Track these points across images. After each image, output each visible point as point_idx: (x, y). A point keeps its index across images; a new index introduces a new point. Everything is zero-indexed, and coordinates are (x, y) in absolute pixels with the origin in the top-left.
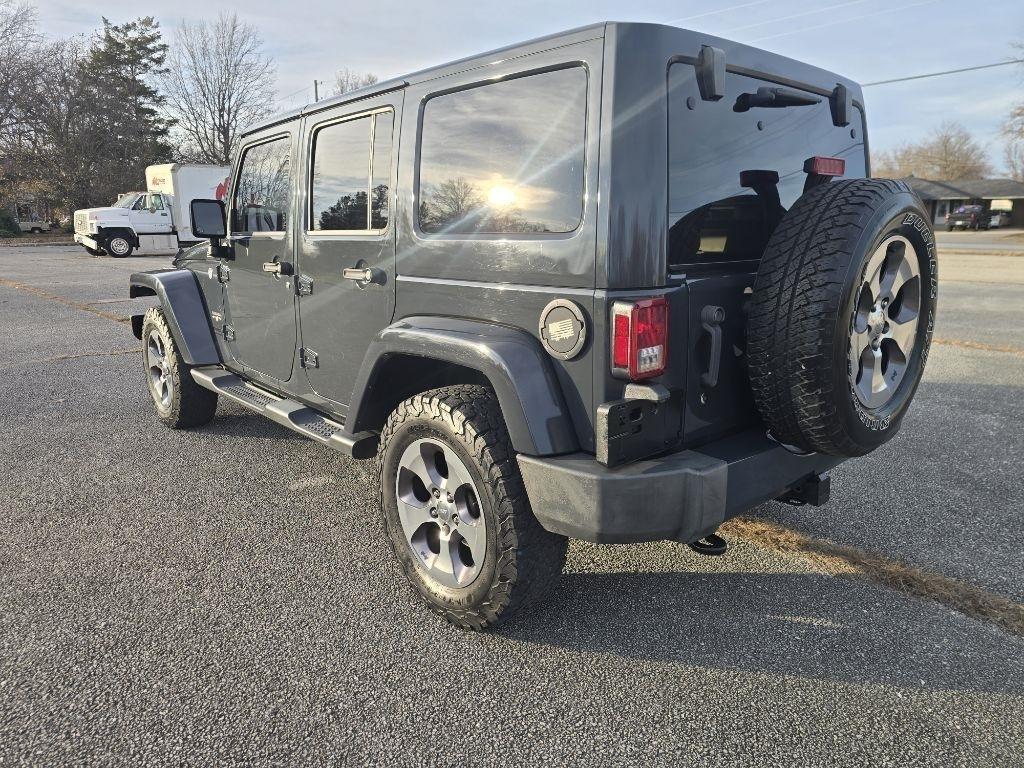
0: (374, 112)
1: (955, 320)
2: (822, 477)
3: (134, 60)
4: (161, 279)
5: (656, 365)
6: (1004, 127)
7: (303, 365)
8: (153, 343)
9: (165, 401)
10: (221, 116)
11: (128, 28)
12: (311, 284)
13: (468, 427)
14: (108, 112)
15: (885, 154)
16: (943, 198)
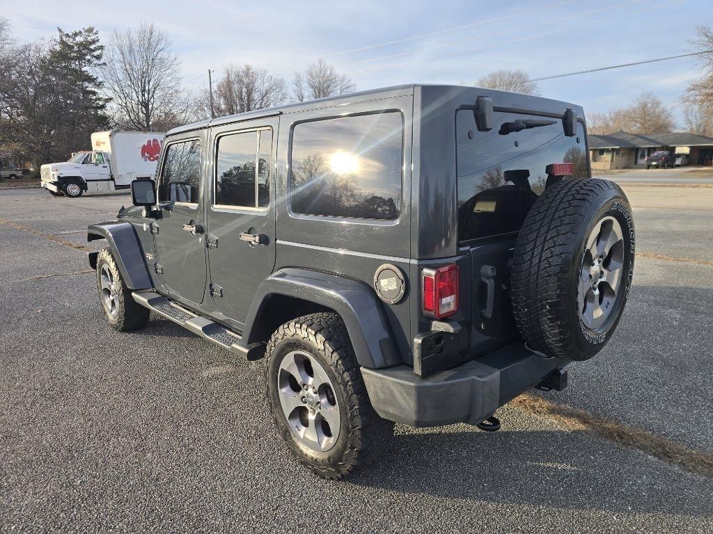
0: (259, 129)
1: (652, 238)
2: (562, 372)
3: (81, 57)
4: (110, 230)
5: (452, 307)
6: (683, 99)
7: (212, 295)
8: (104, 273)
9: (113, 312)
10: (143, 95)
11: (76, 34)
12: (217, 241)
13: (327, 345)
14: (63, 93)
15: (603, 115)
16: (643, 147)
